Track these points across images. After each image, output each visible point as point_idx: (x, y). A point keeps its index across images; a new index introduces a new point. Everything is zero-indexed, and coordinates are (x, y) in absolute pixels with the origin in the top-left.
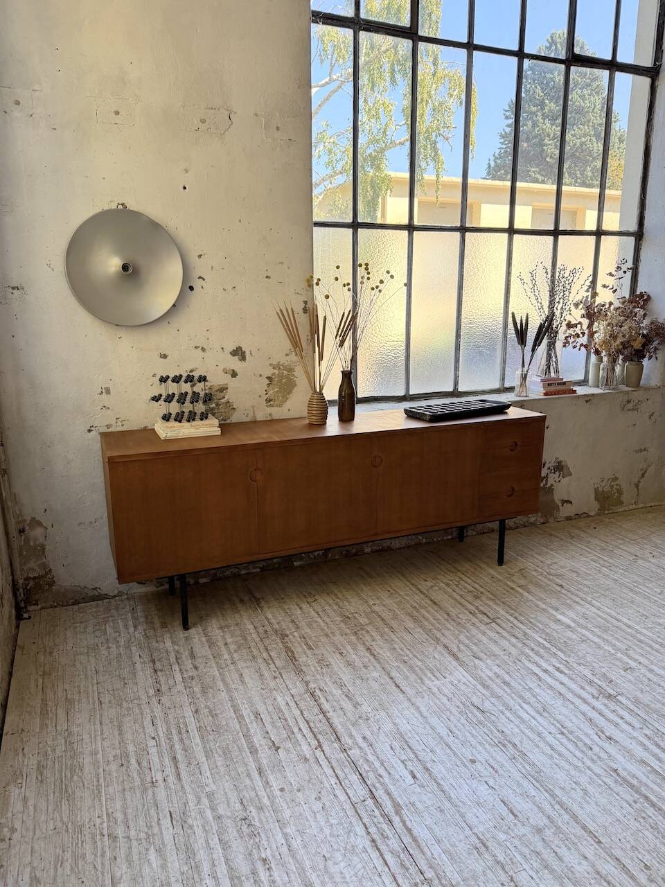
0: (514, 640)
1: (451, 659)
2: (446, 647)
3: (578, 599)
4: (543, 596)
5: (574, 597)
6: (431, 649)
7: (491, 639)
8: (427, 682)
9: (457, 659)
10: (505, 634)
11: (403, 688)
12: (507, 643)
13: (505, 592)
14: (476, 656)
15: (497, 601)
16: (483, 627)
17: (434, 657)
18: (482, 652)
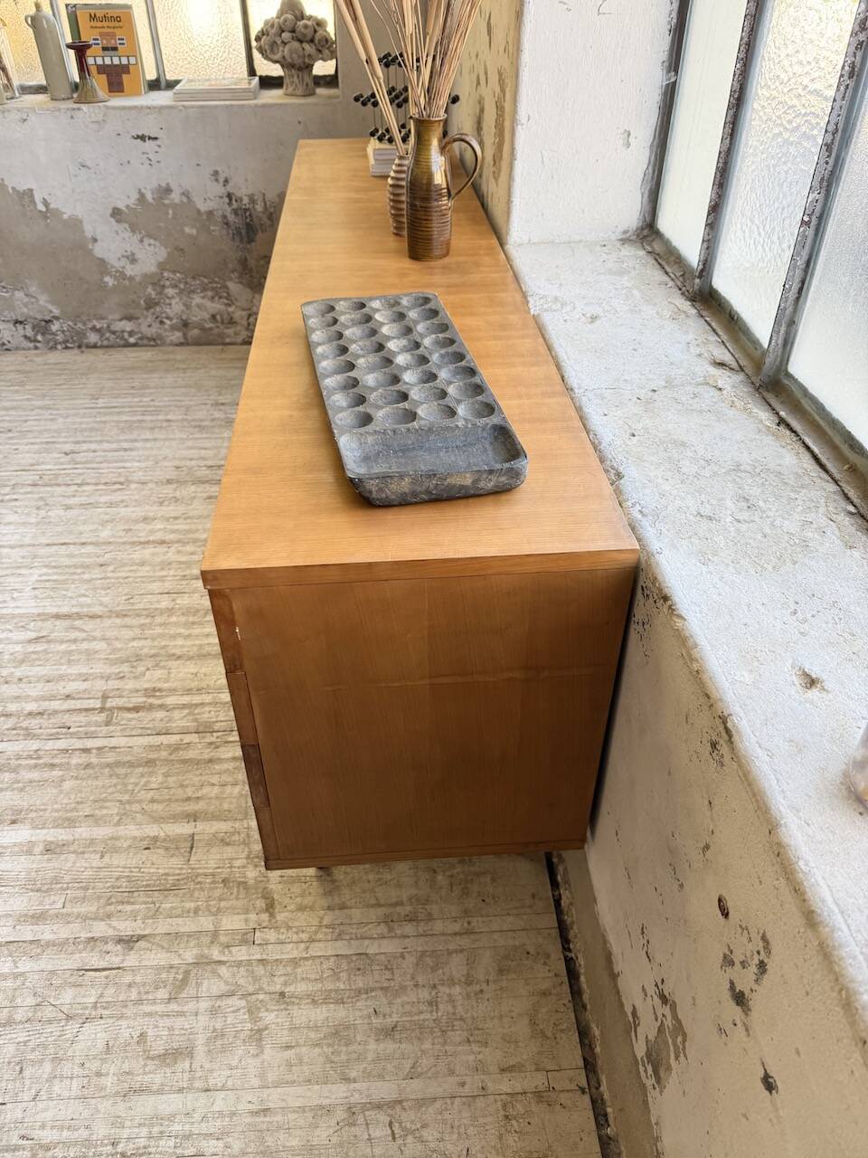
0: (31, 707)
1: (65, 610)
2: (93, 617)
3: (47, 932)
4: (118, 860)
5: (64, 932)
6: (106, 600)
7: (61, 678)
8: (45, 570)
9: (57, 616)
10: (56, 705)
11: (55, 548)
12: (33, 693)
13: (190, 792)
14: (44, 640)
15: (164, 754)
16: (100, 685)
17: (84, 596)
18: (45, 651)
